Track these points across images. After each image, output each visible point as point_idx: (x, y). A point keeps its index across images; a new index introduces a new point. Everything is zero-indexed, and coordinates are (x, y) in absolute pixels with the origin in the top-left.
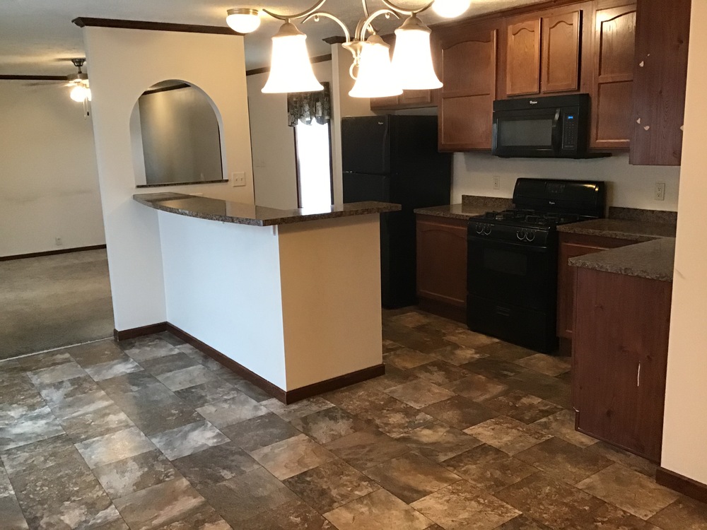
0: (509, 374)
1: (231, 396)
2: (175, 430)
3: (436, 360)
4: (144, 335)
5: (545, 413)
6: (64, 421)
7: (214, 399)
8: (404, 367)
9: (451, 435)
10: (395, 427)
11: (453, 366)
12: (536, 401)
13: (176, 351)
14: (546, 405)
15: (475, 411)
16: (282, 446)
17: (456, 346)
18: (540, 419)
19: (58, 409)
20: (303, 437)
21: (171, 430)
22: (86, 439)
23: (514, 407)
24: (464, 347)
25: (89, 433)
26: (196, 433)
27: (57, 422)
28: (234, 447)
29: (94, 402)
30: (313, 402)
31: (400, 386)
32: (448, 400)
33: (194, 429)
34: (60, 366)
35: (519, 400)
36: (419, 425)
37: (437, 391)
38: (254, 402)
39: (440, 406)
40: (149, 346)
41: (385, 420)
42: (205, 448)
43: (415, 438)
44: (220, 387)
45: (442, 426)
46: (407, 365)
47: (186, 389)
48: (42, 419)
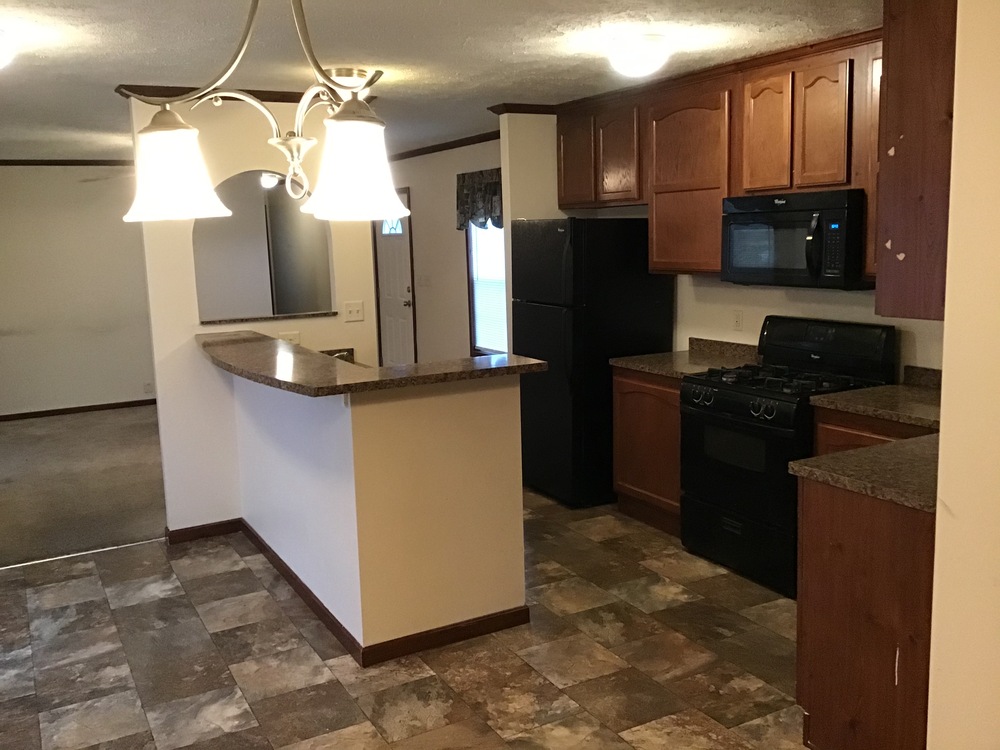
0: (726, 632)
1: (288, 647)
2: (188, 699)
3: (615, 600)
4: (207, 537)
5: (762, 709)
6: (41, 672)
7: (261, 650)
8: (563, 611)
9: (598, 740)
10: (513, 720)
11: (641, 614)
12: (754, 684)
13: (242, 565)
14: (768, 694)
15: (650, 698)
16: (330, 740)
17: (655, 578)
18: (752, 720)
19: (42, 652)
20: (368, 727)
21: (181, 700)
22: (60, 705)
23: (716, 695)
24: (667, 580)
25: (67, 696)
26: (214, 708)
27: (31, 674)
28: (260, 737)
29: (94, 644)
30: (404, 666)
31: (546, 645)
32: (614, 674)
33: (213, 701)
34: (74, 581)
35: (728, 681)
36: (552, 719)
37: (601, 657)
38: (317, 659)
39: (595, 686)
40: (207, 555)
41: (502, 706)
42: (217, 735)
43: (538, 742)
44: (278, 630)
45: (589, 723)
46: (567, 609)
47: (230, 631)
48: (14, 667)
